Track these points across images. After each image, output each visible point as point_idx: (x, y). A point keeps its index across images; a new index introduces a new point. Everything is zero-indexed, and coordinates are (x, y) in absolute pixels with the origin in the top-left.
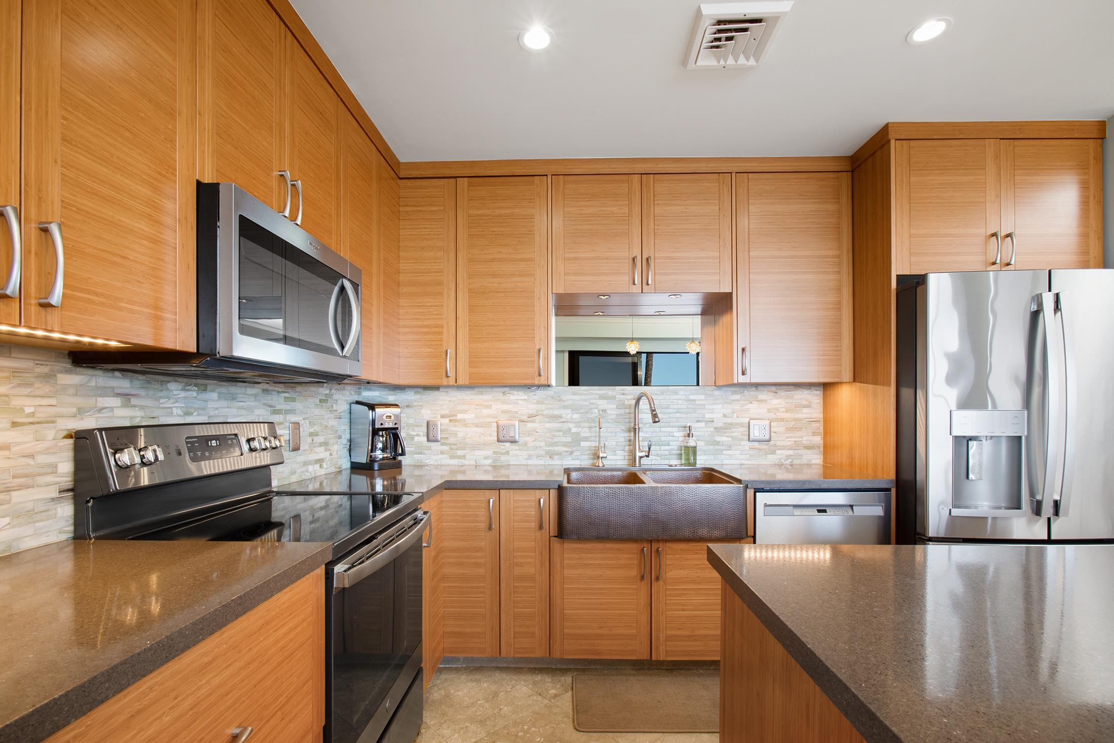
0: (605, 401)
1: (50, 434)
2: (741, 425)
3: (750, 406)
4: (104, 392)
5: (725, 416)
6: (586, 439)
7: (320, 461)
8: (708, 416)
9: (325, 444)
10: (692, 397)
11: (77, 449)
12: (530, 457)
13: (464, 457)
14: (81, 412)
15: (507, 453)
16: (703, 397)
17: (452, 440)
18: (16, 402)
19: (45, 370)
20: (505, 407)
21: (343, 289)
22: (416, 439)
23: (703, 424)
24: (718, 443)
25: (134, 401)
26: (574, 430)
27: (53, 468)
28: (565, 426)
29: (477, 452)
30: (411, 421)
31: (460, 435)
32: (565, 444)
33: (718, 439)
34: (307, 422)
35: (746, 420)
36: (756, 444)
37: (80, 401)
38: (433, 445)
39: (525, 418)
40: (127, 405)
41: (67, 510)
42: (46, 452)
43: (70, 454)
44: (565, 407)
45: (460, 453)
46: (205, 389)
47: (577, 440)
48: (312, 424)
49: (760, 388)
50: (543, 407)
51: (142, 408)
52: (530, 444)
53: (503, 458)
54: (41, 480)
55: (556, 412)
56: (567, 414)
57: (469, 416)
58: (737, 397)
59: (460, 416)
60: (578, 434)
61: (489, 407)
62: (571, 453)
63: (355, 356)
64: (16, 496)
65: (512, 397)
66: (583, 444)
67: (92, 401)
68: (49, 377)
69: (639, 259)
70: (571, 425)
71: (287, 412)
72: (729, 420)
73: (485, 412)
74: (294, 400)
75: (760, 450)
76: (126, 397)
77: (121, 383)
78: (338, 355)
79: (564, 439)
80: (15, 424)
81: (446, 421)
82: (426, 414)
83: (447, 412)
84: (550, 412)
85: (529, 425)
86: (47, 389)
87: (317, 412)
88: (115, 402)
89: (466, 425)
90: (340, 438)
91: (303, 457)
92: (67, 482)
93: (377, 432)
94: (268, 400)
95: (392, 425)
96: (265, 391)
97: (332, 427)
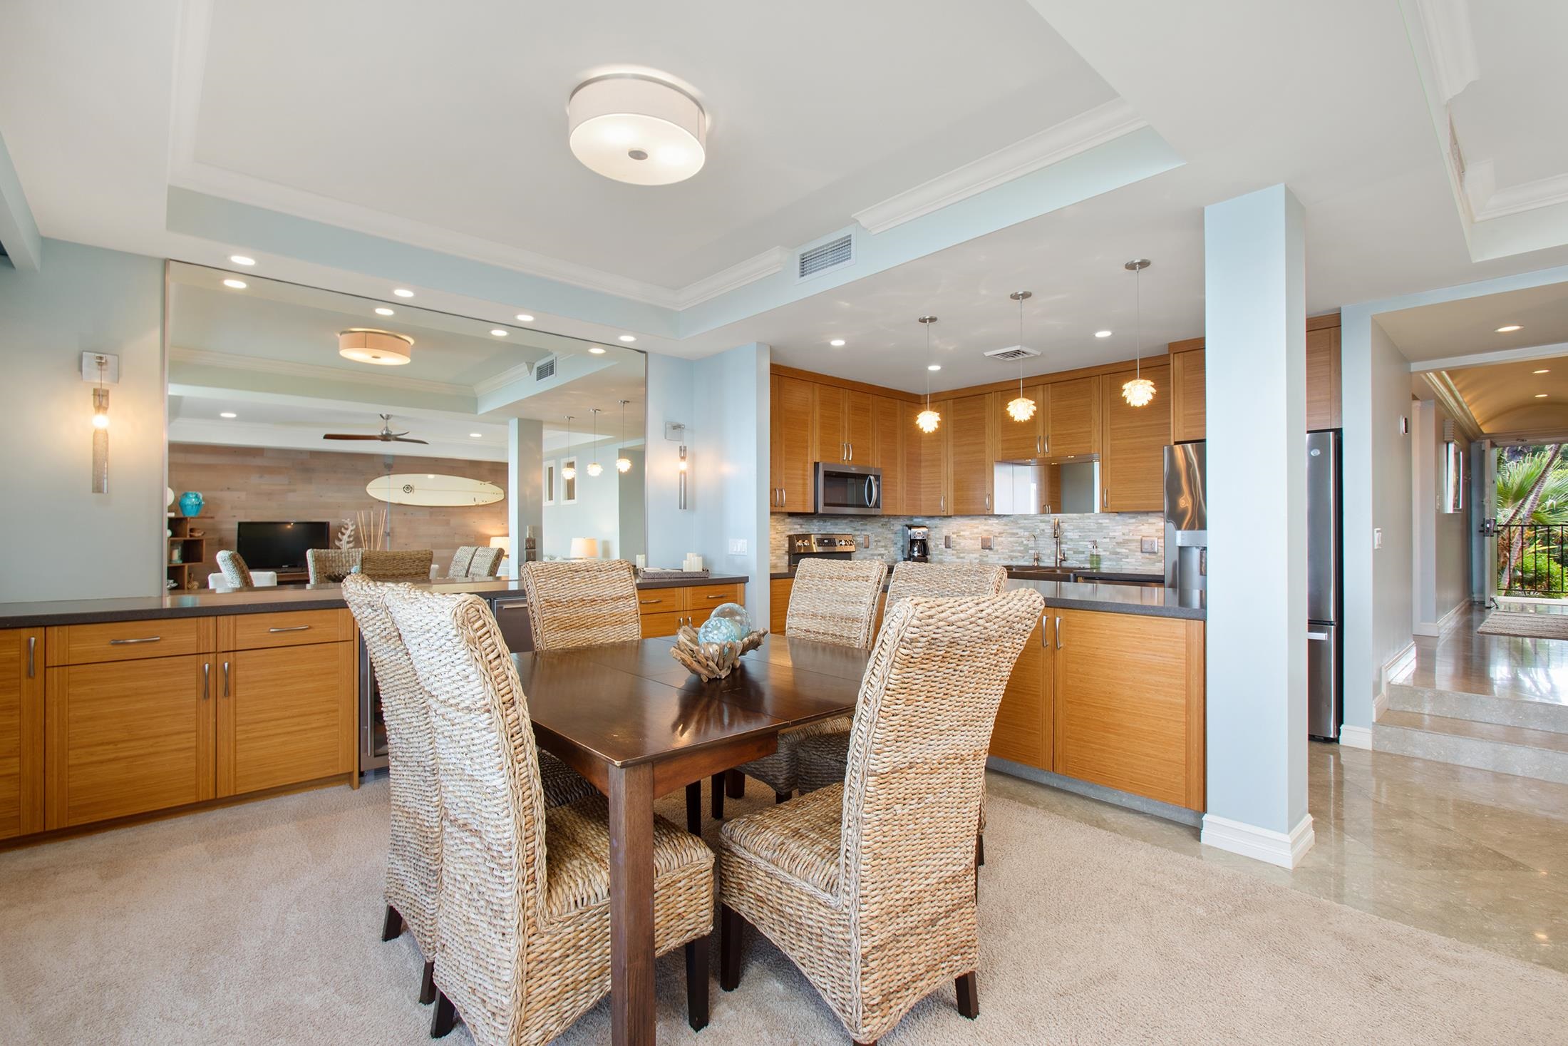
0: (1044, 524)
1: (784, 536)
2: (1137, 541)
3: (1142, 527)
4: (795, 524)
5: (1124, 534)
6: (1032, 548)
7: (883, 556)
8: (1112, 534)
9: (885, 547)
10: (1100, 521)
11: (789, 540)
12: (1000, 559)
13: (963, 558)
14: (790, 530)
15: (987, 556)
16: (1107, 521)
17: (958, 547)
18: (777, 527)
19: (782, 518)
20: (986, 528)
21: (870, 480)
22: (940, 546)
23: (1108, 540)
24: (1118, 553)
25: (803, 526)
26: (1025, 542)
27: (784, 545)
28: (1020, 540)
29: (971, 555)
30: (937, 536)
31: (962, 544)
32: (1020, 552)
33: (1118, 550)
34: (874, 535)
35: (1140, 538)
36: (1147, 555)
37: (790, 527)
38: (948, 550)
39: (997, 535)
40: (801, 528)
41: (787, 557)
42: (783, 540)
43: (787, 541)
44: (1020, 528)
45: (962, 555)
46: (826, 521)
47: (1027, 549)
48: (876, 536)
49: (1150, 514)
50: (1007, 527)
51: (805, 528)
52: (1000, 551)
53: (985, 559)
54: (781, 548)
55: (1015, 531)
56: (1021, 532)
57: (966, 533)
58: (1133, 520)
59: (962, 533)
60: (1027, 545)
61: (977, 527)
62: (1023, 557)
63: (877, 505)
64: (777, 552)
65: (990, 522)
66: (1030, 551)
67: (793, 527)
68: (783, 520)
69: (1042, 438)
70: (1023, 539)
71: (862, 530)
72: (1127, 537)
73: (975, 530)
74: (867, 525)
75: (1150, 559)
76: (801, 525)
77: (800, 521)
78: (867, 507)
79: (1019, 548)
81: (955, 536)
82: (945, 532)
83: (955, 531)
84: (1011, 531)
85: (999, 539)
86: (784, 524)
87: (880, 530)
88: (798, 527)
89: (965, 539)
90: (896, 544)
91: (871, 552)
92: (787, 549)
93: (913, 542)
94: (853, 525)
95: (921, 538)
96: (851, 521)
97: (890, 538)
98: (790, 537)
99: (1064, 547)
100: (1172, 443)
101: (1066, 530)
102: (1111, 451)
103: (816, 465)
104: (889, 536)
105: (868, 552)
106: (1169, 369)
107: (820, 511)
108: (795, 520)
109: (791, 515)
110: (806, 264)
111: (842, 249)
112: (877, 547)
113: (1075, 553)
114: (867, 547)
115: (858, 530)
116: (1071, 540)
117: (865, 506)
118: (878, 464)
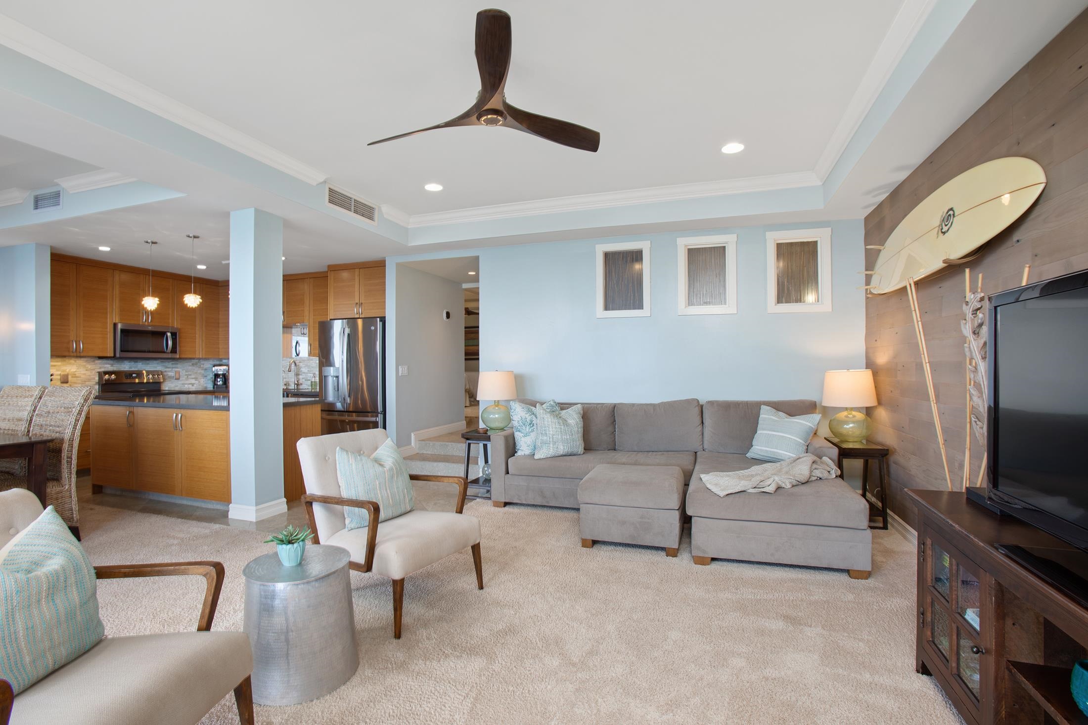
1: (94, 372)
4: (106, 364)
7: (193, 384)
9: (196, 379)
11: (99, 375)
14: (100, 368)
18: (87, 366)
19: (92, 360)
25: (114, 365)
27: (94, 379)
34: (184, 371)
37: (101, 366)
40: (112, 366)
41: (97, 387)
42: (93, 375)
43: (98, 376)
46: (137, 362)
48: (187, 372)
51: (116, 367)
54: (92, 380)
63: (173, 352)
67: (103, 365)
68: (94, 361)
71: (173, 368)
74: (177, 364)
76: (112, 364)
77: (110, 362)
80: (87, 370)
86: (93, 363)
87: (190, 368)
88: (109, 366)
90: (206, 376)
91: (182, 382)
92: (97, 381)
93: (217, 376)
94: (164, 364)
95: (222, 373)
96: (162, 362)
97: (200, 373)
98: (99, 373)
99: (301, 377)
100: (329, 320)
101: (302, 368)
102: (313, 322)
103: (115, 325)
104: (199, 372)
105: (180, 382)
106: (328, 279)
107: (118, 355)
108: (104, 361)
109: (100, 358)
110: (38, 203)
111: (55, 198)
112: (187, 379)
113: (306, 380)
114: (178, 379)
115: (169, 368)
116: (304, 373)
117: (164, 352)
118: (176, 324)
